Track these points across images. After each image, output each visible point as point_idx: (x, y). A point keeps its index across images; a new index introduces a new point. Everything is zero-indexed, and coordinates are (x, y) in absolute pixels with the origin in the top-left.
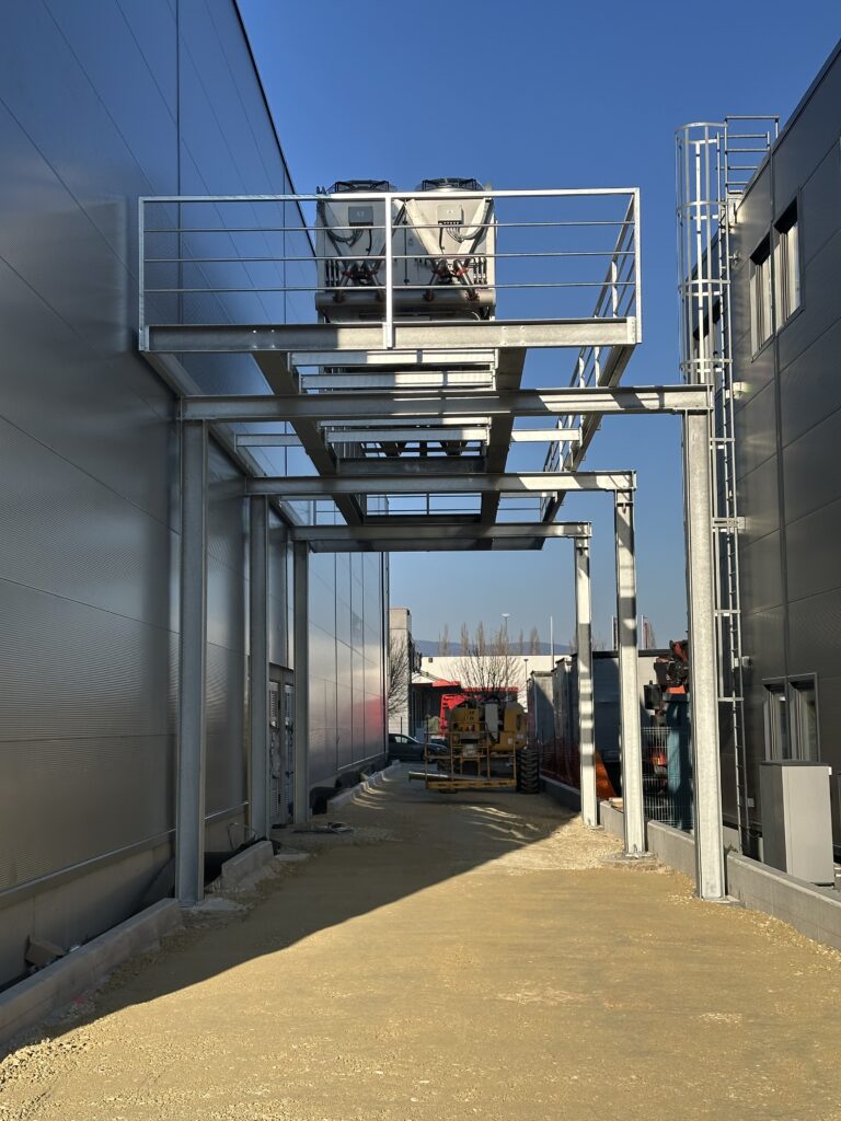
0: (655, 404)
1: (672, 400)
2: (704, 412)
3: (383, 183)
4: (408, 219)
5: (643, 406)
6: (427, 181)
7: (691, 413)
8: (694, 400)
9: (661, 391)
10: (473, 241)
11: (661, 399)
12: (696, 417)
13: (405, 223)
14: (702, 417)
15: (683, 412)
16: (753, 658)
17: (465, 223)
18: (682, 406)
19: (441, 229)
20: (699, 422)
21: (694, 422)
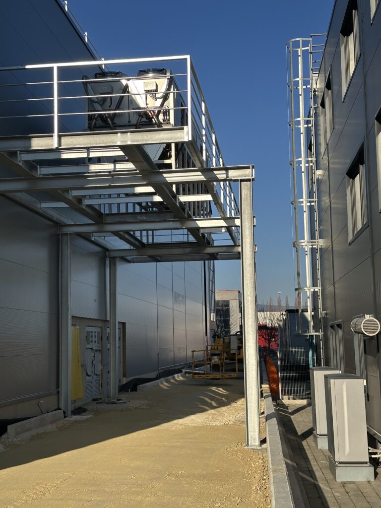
0: (224, 176)
1: (233, 174)
2: (249, 180)
3: (118, 73)
4: (129, 90)
5: (217, 178)
6: (141, 71)
7: (242, 181)
8: (244, 173)
9: (227, 169)
10: (162, 100)
11: (227, 174)
12: (245, 183)
13: (128, 92)
14: (248, 183)
15: (237, 180)
16: (328, 312)
17: (159, 91)
18: (236, 177)
19: (146, 95)
20: (247, 186)
21: (244, 185)
